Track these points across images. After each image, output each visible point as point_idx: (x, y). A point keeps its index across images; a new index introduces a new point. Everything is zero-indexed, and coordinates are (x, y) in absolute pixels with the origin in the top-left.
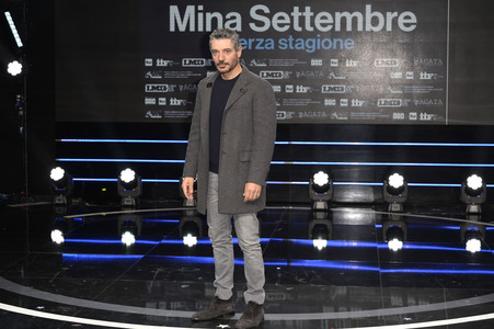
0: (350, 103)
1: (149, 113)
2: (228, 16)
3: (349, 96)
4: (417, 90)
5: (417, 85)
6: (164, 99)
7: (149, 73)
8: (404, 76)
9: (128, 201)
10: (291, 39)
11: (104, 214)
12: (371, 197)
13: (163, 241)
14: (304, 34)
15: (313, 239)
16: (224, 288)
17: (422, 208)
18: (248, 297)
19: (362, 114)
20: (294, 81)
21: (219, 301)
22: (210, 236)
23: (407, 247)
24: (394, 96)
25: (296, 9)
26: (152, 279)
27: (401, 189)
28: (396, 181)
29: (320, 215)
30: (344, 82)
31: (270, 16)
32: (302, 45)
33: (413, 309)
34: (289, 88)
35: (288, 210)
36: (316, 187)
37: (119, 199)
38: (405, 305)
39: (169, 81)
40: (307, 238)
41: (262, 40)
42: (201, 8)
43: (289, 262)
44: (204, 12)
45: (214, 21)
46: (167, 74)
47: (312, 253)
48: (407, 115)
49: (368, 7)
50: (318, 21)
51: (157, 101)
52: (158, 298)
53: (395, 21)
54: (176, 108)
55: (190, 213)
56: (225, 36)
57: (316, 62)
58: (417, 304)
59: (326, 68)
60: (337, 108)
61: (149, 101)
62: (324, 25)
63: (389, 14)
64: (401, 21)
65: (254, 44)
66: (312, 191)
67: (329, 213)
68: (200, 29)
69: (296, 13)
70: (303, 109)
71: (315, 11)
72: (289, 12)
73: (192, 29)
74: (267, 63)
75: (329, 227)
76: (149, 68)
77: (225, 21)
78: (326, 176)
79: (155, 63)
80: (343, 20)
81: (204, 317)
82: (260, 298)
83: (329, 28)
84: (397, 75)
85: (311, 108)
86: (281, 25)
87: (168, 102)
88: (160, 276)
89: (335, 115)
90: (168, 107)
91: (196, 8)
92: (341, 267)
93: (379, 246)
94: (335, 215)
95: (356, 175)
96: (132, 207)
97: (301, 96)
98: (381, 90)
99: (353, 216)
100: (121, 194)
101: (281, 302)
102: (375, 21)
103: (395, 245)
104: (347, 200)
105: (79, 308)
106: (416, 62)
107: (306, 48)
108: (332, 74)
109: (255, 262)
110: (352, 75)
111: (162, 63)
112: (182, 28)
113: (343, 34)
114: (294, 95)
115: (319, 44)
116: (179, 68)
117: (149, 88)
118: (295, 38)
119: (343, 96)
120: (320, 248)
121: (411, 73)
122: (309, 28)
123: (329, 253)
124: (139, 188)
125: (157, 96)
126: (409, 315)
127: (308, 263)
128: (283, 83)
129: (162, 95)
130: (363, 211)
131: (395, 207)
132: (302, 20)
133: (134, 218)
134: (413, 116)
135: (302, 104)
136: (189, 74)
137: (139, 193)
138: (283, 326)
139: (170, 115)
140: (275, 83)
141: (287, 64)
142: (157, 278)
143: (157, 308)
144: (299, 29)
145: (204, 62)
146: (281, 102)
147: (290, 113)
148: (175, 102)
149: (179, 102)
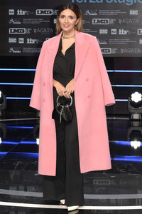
1: (12, 49)
6: (22, 39)
7: (12, 20)
13: (22, 142)
15: (130, 140)
20: (117, 26)
26: (14, 169)
29: (136, 124)
34: (114, 31)
35: (113, 120)
36: (133, 104)
39: (27, 26)
40: (127, 141)
46: (25, 20)
47: (130, 151)
51: (18, 40)
52: (18, 184)
54: (31, 45)
57: (133, 12)
61: (12, 40)
66: (130, 106)
70: (123, 46)
74: (98, 12)
76: (12, 17)
78: (140, 95)
79: (16, 12)
85: (130, 46)
87: (25, 41)
88: (19, 167)
90: (25, 44)
97: (123, 36)
101: (107, 187)
107: (126, 2)
111: (21, 12)
114: (118, 36)
116: (35, 17)
117: (12, 31)
120: (136, 148)
124: (4, 103)
125: (17, 37)
127: (127, 159)
129: (21, 36)
135: (122, 42)
136: (41, 20)
137: (4, 108)
138: (108, 203)
139: (27, 50)
140: (103, 27)
141: (112, 13)
142: (18, 169)
143: (18, 190)
145: (52, 12)
146: (107, 41)
147: (115, 49)
148: (31, 41)
149: (33, 41)
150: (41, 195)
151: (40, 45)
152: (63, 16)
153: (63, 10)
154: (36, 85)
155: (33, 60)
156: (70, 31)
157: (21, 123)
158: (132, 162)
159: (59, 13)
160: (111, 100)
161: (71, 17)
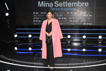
0: (75, 21)
1: (34, 23)
2: (50, 4)
3: (75, 20)
4: (88, 18)
5: (88, 17)
6: (37, 21)
7: (34, 15)
8: (86, 16)
9: (30, 41)
10: (63, 8)
11: (25, 44)
12: (79, 40)
13: (37, 49)
14: (66, 7)
15: (67, 49)
17: (90, 43)
19: (77, 23)
20: (63, 17)
23: (87, 50)
24: (84, 20)
25: (64, 2)
27: (85, 39)
28: (84, 37)
29: (69, 44)
30: (74, 17)
31: (59, 4)
32: (65, 9)
33: (88, 63)
35: (62, 43)
36: (68, 38)
37: (28, 41)
38: (86, 62)
39: (38, 17)
41: (57, 8)
42: (45, 2)
44: (45, 3)
45: (47, 4)
46: (38, 15)
47: (67, 51)
48: (86, 24)
49: (79, 2)
50: (68, 4)
51: (36, 21)
52: (36, 61)
53: (84, 4)
54: (40, 22)
57: (68, 13)
58: (89, 62)
59: (70, 14)
60: (72, 22)
61: (34, 21)
62: (70, 5)
63: (83, 3)
64: (85, 4)
65: (55, 9)
66: (67, 39)
67: (71, 44)
68: (45, 6)
69: (64, 3)
70: (65, 22)
71: (68, 2)
72: (63, 3)
73: (43, 6)
74: (58, 13)
75: (71, 46)
76: (34, 14)
77: (49, 4)
78: (70, 36)
79: (35, 13)
80: (74, 4)
83: (71, 6)
84: (85, 15)
85: (67, 22)
86: (61, 5)
87: (38, 21)
88: (37, 56)
89: (72, 24)
90: (38, 22)
91: (44, 2)
92: (73, 54)
93: (81, 50)
94: (72, 44)
95: (76, 36)
96: (31, 42)
98: (81, 18)
99: (76, 44)
100: (29, 40)
101: (61, 62)
102: (80, 4)
103: (84, 50)
104: (74, 41)
105: (20, 63)
106: (88, 13)
108: (71, 15)
110: (75, 15)
111: (37, 13)
112: (41, 6)
113: (74, 7)
114: (64, 20)
115: (68, 9)
116: (40, 14)
117: (34, 18)
119: (73, 20)
120: (69, 51)
121: (87, 15)
123: (71, 52)
124: (32, 39)
125: (36, 20)
126: (87, 64)
127: (66, 54)
128: (61, 17)
129: (37, 20)
130: (78, 43)
131: (84, 42)
132: (65, 4)
133: (31, 45)
134: (88, 24)
136: (42, 15)
137: (32, 40)
138: (61, 66)
139: (39, 24)
140: (60, 17)
141: (62, 13)
142: (36, 57)
144: (65, 6)
145: (45, 13)
146: (61, 21)
147: (63, 23)
148: (39, 21)
149: (40, 21)
150: (43, 64)
151: (42, 22)
152: (48, 14)
153: (48, 12)
154: (41, 33)
155: (40, 26)
156: (50, 18)
157: (37, 44)
158: (68, 55)
159: (47, 13)
160: (62, 37)
161: (51, 14)
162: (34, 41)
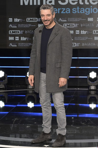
1: (11, 44)
6: (18, 37)
7: (11, 25)
9: (1, 86)
10: (78, 8)
13: (18, 105)
14: (85, 6)
15: (89, 104)
16: (47, 127)
18: (58, 132)
20: (79, 28)
21: (44, 134)
22: (40, 102)
26: (12, 123)
29: (93, 93)
32: (83, 11)
34: (78, 32)
35: (77, 90)
36: (91, 79)
39: (20, 29)
40: (87, 104)
41: (64, 9)
43: (78, 115)
46: (19, 25)
47: (89, 110)
52: (15, 133)
54: (23, 42)
55: (31, 92)
56: (48, 8)
57: (90, 19)
59: (95, 22)
61: (11, 38)
62: (94, 2)
65: (61, 11)
66: (88, 81)
67: (97, 92)
68: (35, 4)
70: (84, 42)
73: (31, 4)
74: (67, 20)
76: (11, 23)
78: (95, 74)
79: (13, 20)
81: (37, 142)
82: (64, 133)
85: (87, 41)
86: (73, 2)
87: (20, 39)
90: (20, 41)
96: (3, 89)
97: (83, 35)
101: (74, 134)
107: (85, 12)
109: (62, 115)
111: (17, 20)
112: (26, 4)
115: (92, 10)
116: (25, 23)
117: (10, 32)
118: (80, 8)
120: (93, 108)
122: (87, 3)
124: (6, 80)
125: (14, 36)
127: (87, 115)
128: (74, 30)
129: (17, 35)
133: (4, 95)
135: (83, 39)
136: (30, 25)
137: (6, 83)
139: (21, 45)
141: (76, 20)
142: (15, 123)
143: (15, 137)
144: (82, 4)
145: (37, 20)
146: (73, 38)
147: (78, 44)
148: (23, 39)
149: (25, 39)
157: (17, 93)
162: (11, 86)
